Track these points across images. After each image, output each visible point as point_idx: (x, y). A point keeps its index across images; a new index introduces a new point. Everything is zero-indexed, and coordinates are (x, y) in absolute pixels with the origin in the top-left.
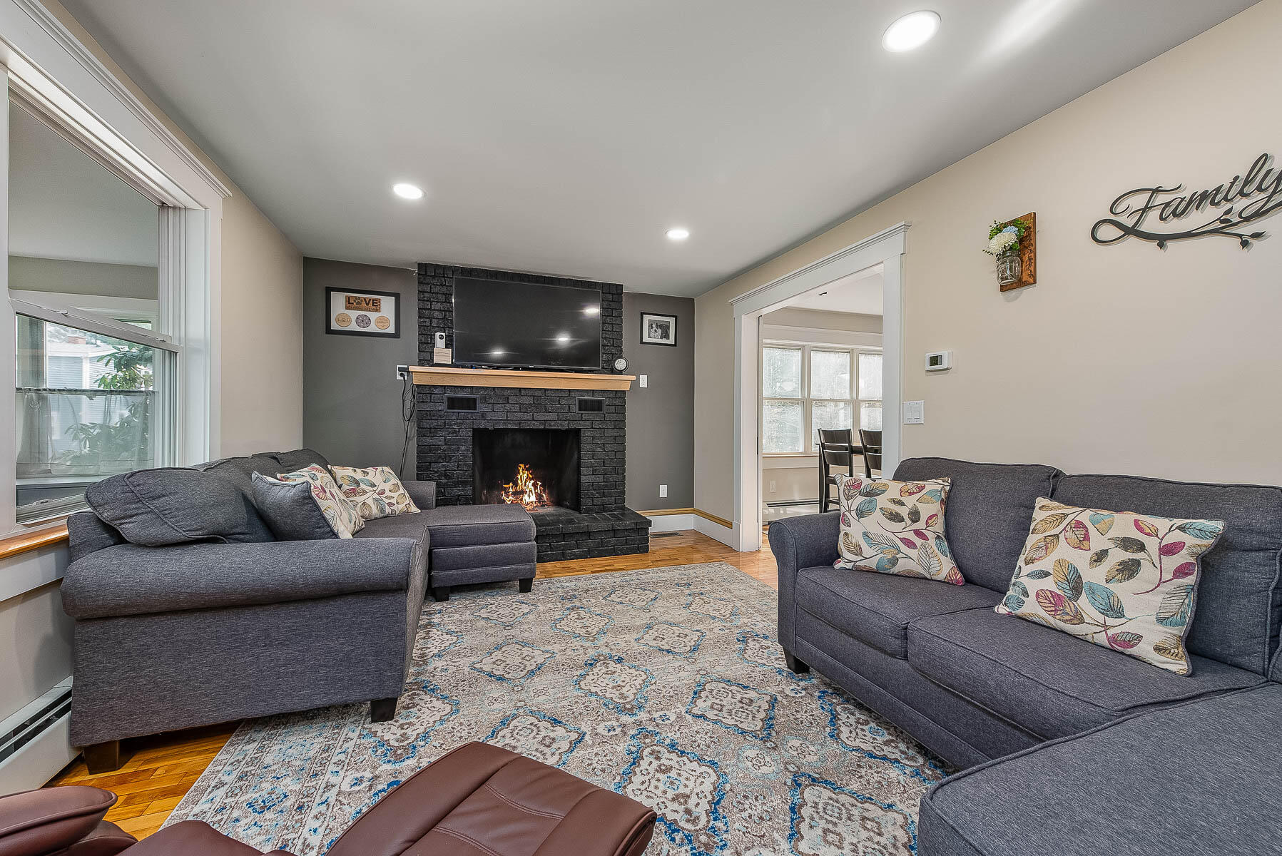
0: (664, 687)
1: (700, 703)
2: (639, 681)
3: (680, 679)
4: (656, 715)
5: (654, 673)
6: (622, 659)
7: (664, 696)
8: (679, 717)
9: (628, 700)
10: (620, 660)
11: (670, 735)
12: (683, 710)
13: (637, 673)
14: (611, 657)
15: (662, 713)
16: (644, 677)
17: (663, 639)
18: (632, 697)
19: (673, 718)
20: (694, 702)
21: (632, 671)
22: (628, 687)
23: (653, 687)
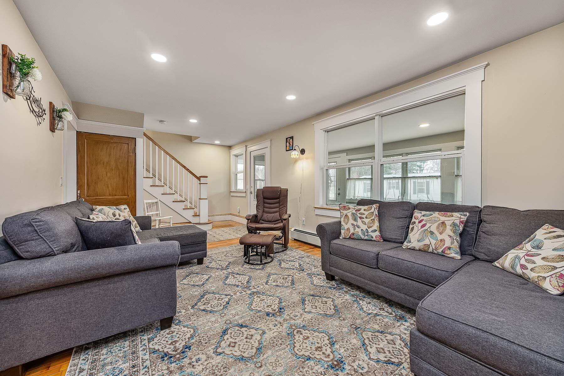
0: (242, 304)
1: (227, 300)
2: (254, 304)
3: (235, 309)
4: (244, 293)
5: (248, 310)
6: (267, 315)
7: (242, 300)
8: (235, 294)
9: (256, 296)
10: (268, 314)
11: (239, 289)
12: (234, 296)
13: (256, 308)
14: (273, 315)
15: (242, 294)
16: (252, 307)
17: (246, 338)
18: (255, 297)
19: (238, 293)
20: (229, 299)
21: (259, 309)
22: (258, 301)
23: (247, 303)
